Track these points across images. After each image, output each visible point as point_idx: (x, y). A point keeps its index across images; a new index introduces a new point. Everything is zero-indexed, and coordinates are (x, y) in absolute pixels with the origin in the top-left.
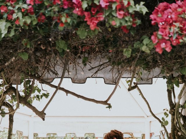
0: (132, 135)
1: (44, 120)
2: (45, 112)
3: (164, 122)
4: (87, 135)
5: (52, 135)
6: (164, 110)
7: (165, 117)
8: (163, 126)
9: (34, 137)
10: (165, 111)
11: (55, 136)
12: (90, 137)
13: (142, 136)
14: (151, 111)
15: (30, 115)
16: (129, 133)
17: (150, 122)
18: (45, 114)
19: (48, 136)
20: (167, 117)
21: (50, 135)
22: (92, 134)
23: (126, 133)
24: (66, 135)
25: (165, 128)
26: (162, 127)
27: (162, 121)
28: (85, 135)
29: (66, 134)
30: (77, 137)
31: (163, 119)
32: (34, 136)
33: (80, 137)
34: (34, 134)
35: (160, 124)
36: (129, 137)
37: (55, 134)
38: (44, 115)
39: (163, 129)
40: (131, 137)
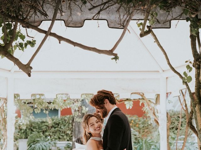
0: (143, 95)
1: (29, 75)
2: (31, 65)
3: (186, 78)
4: (84, 97)
5: (38, 97)
6: (186, 62)
7: (187, 71)
8: (185, 83)
9: (14, 100)
10: (188, 63)
11: (42, 97)
12: (87, 99)
13: (156, 97)
14: (169, 64)
15: (10, 70)
16: (139, 94)
17: (167, 78)
18: (31, 68)
19: (33, 98)
20: (190, 71)
21: (36, 96)
22: (91, 94)
23: (135, 93)
24: (57, 97)
25: (187, 85)
26: (183, 84)
27: (183, 76)
28: (81, 96)
29: (57, 95)
30: (71, 99)
31: (185, 73)
32: (15, 97)
33: (74, 99)
34: (15, 94)
35: (181, 81)
36: (140, 99)
37: (42, 95)
38: (29, 69)
39: (185, 86)
40: (141, 98)
